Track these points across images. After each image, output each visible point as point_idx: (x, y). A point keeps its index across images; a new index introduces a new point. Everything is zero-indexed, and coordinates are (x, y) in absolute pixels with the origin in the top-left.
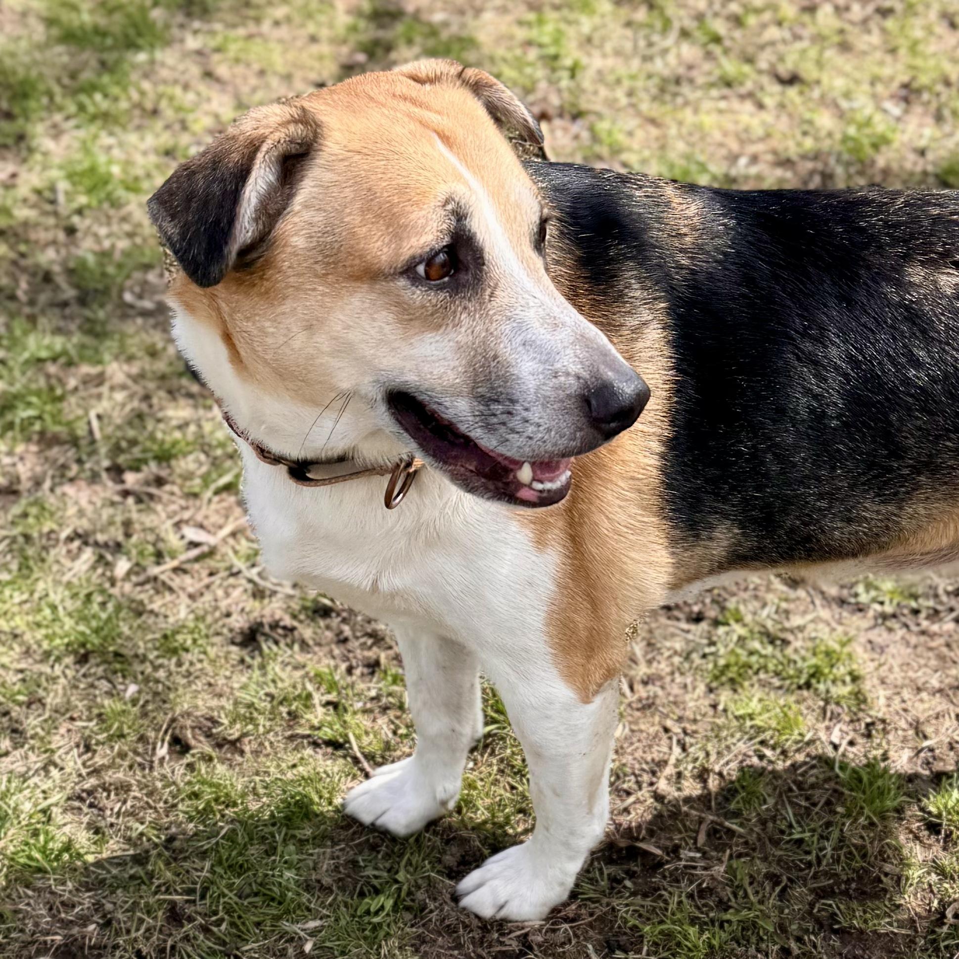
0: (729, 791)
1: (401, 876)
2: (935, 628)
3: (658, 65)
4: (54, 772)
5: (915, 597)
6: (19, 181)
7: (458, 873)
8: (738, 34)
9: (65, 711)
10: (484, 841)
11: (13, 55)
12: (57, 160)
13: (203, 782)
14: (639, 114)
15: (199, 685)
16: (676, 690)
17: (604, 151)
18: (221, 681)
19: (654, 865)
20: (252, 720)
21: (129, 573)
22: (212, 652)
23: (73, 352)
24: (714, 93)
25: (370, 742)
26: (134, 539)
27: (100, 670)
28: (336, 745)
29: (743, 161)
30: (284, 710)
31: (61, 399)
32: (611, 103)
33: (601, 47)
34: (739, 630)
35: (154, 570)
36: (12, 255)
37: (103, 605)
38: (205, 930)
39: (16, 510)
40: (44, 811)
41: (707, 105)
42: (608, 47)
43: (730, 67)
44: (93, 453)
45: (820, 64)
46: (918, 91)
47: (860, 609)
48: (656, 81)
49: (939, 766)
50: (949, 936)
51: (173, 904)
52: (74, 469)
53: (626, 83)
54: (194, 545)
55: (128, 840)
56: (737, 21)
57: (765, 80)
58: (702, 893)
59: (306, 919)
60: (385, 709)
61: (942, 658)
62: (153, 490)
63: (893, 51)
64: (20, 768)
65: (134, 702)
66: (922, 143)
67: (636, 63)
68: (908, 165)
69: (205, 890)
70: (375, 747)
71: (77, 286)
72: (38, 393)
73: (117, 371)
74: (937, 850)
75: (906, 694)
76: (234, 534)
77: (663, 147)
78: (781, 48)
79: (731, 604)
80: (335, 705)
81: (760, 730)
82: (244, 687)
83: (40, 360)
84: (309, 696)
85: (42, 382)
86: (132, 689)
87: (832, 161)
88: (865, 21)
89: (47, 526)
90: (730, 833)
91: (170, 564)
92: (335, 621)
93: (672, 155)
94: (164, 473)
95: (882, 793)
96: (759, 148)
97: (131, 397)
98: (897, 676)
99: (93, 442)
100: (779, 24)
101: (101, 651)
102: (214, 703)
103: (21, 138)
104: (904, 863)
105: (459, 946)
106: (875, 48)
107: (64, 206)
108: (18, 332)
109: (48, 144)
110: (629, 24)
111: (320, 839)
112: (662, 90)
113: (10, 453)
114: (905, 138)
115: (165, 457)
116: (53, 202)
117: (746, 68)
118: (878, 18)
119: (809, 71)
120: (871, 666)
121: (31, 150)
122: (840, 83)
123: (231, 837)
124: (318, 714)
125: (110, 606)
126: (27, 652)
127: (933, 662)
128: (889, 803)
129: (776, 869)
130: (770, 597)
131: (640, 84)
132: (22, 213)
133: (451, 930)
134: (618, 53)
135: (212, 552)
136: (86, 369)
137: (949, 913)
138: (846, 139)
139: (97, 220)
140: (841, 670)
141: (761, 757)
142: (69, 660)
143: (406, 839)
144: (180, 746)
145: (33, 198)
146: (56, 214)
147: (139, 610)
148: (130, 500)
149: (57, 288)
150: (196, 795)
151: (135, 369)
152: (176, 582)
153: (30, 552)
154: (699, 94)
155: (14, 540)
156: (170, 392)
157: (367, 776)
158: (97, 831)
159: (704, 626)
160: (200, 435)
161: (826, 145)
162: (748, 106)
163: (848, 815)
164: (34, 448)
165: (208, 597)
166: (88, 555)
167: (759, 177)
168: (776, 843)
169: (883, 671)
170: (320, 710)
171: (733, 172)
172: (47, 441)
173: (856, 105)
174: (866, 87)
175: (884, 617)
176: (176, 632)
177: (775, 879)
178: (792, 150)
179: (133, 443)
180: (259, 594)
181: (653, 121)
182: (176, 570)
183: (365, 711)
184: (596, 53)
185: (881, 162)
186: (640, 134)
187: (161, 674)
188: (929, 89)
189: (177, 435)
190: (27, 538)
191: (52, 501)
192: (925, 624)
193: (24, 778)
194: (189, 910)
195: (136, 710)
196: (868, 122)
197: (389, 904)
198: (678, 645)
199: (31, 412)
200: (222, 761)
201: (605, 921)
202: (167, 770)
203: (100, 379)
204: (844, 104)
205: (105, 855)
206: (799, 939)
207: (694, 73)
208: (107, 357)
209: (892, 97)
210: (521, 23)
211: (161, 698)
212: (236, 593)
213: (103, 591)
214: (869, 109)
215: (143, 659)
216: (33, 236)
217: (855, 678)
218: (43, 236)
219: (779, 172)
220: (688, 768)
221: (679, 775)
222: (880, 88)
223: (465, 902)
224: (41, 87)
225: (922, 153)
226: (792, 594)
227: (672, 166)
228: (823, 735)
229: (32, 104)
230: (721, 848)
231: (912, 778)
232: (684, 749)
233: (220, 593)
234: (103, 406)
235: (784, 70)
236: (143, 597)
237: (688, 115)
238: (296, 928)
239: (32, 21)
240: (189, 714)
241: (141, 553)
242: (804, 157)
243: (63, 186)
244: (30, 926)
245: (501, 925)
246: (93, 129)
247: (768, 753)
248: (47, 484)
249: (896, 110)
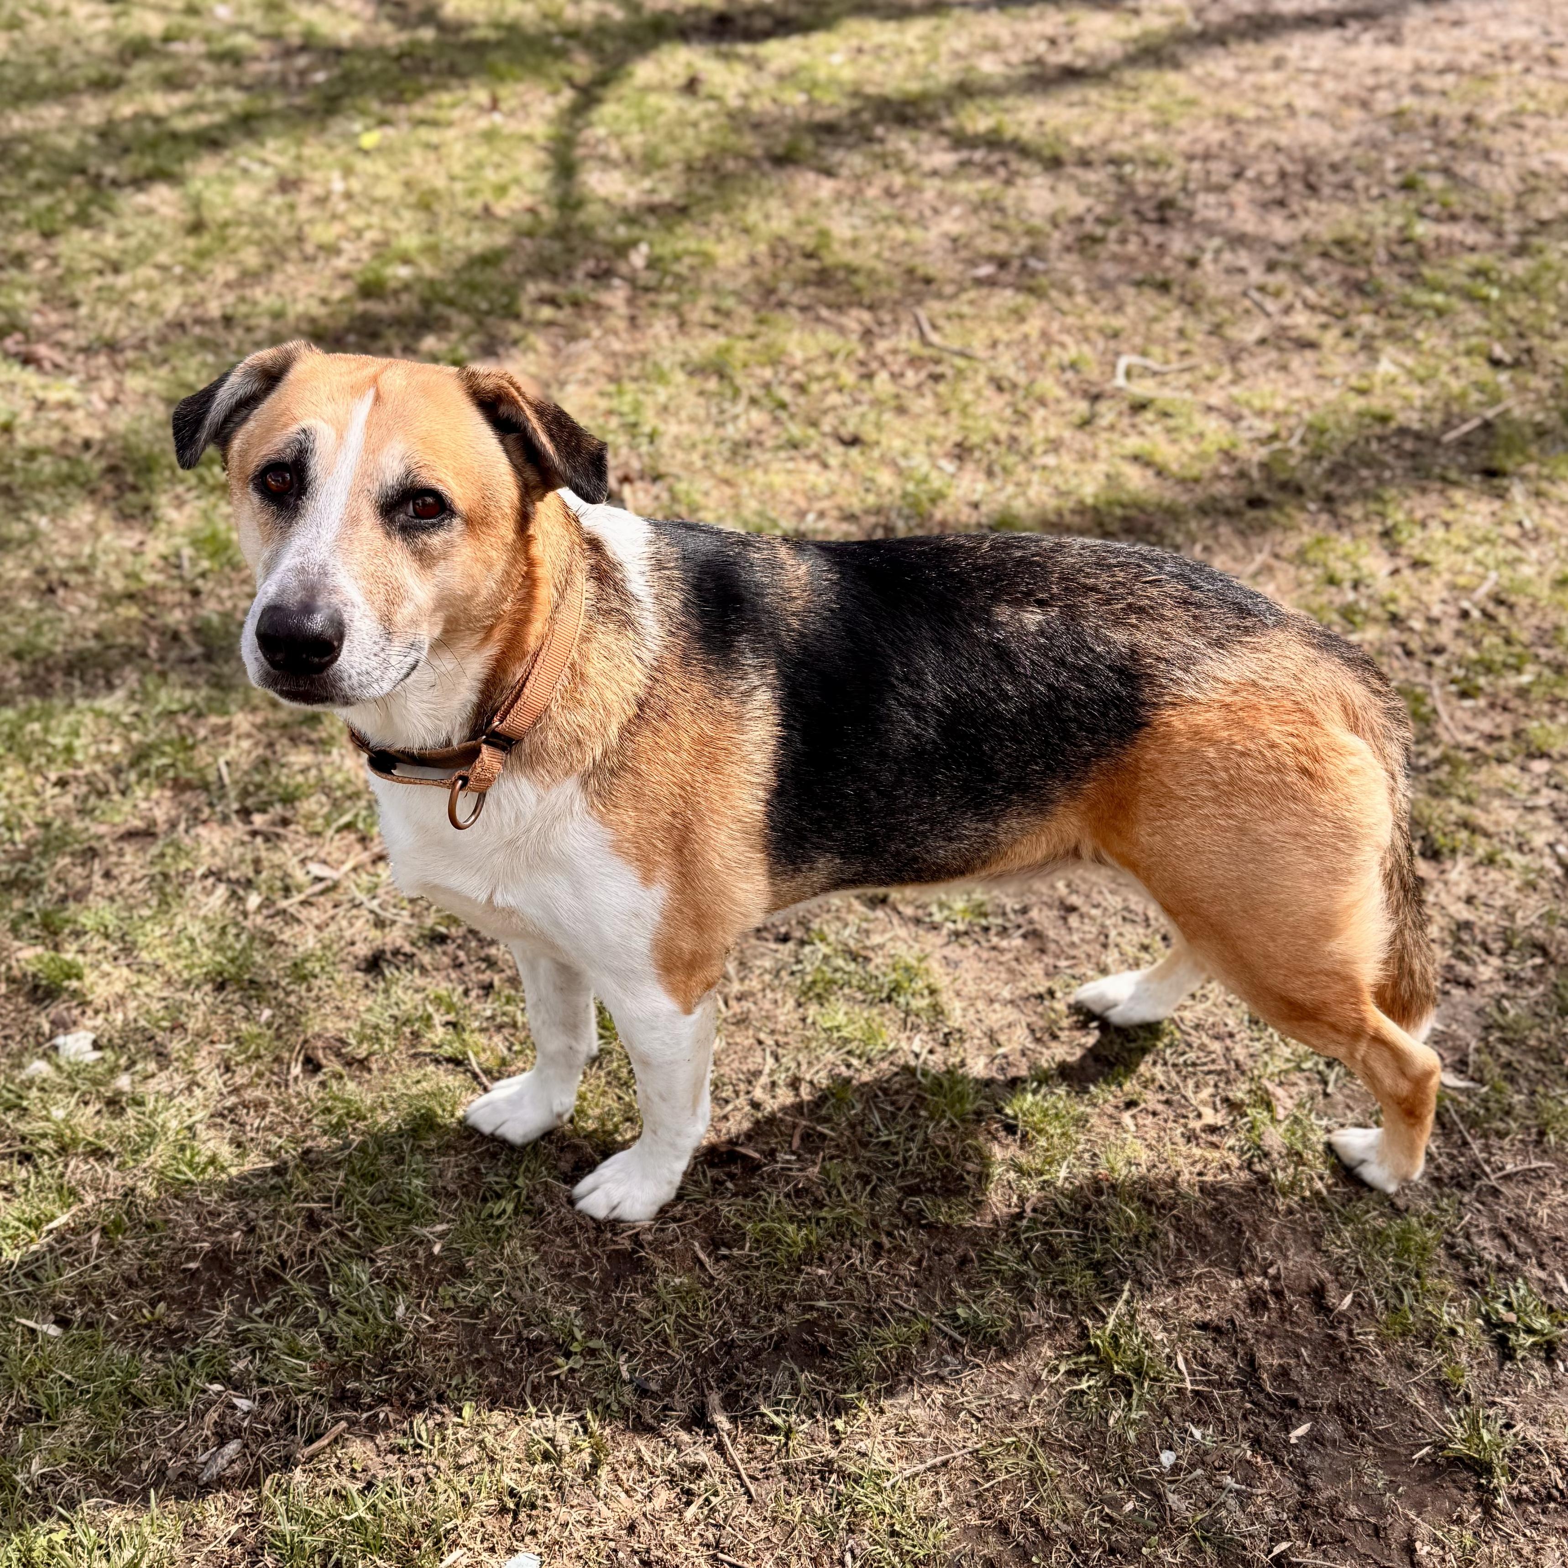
0: (822, 1099)
1: (520, 1182)
2: (1004, 944)
3: (730, 431)
4: (197, 1092)
5: (985, 915)
6: (147, 548)
7: (573, 1179)
8: (802, 400)
9: (206, 1035)
10: (596, 1148)
11: (136, 432)
12: (180, 528)
13: (335, 1098)
14: (713, 475)
15: (328, 1009)
16: (767, 1005)
17: (682, 510)
18: (348, 1005)
19: (751, 1167)
20: (378, 1040)
21: (260, 907)
22: (339, 978)
23: (201, 704)
24: (783, 454)
25: (488, 1059)
26: (264, 875)
27: (237, 997)
28: (457, 1062)
29: (811, 517)
30: (407, 1030)
31: (192, 747)
32: (688, 466)
33: (676, 414)
34: (824, 949)
35: (283, 904)
36: (142, 616)
37: (237, 936)
38: (341, 1234)
39: (154, 850)
40: (190, 1128)
41: (775, 466)
42: (683, 415)
43: (796, 430)
44: (223, 797)
45: (879, 426)
46: (970, 450)
47: (935, 927)
48: (727, 445)
49: (1012, 1072)
50: (1028, 1229)
51: (311, 1211)
52: (206, 812)
53: (701, 448)
54: (319, 879)
55: (268, 1153)
56: (801, 388)
57: (829, 442)
58: (798, 1193)
59: (433, 1223)
60: (500, 1028)
61: (1011, 971)
62: (280, 830)
63: (945, 413)
64: (166, 1088)
65: (269, 1025)
66: (976, 497)
67: (709, 429)
68: (963, 518)
69: (340, 1198)
70: (492, 1064)
71: (204, 644)
72: (171, 743)
73: (242, 721)
74: (1014, 1150)
75: (980, 1005)
76: (355, 869)
77: (737, 506)
78: (842, 412)
79: (815, 925)
80: (454, 1025)
81: (846, 1041)
82: (369, 1010)
83: (171, 714)
84: (430, 1017)
85: (174, 733)
86: (267, 1013)
87: (893, 515)
88: (919, 387)
89: (184, 865)
90: (823, 1137)
91: (297, 898)
92: (451, 947)
93: (747, 513)
94: (289, 814)
95: (961, 1097)
96: (825, 504)
97: (256, 744)
98: (971, 989)
99: (223, 786)
100: (840, 390)
101: (237, 979)
102: (342, 1025)
103: (147, 508)
104: (985, 1161)
105: (576, 1246)
106: (928, 411)
107: (188, 570)
108: (151, 687)
109: (172, 514)
110: (701, 393)
111: (444, 1149)
112: (734, 452)
113: (147, 798)
114: (960, 492)
115: (289, 799)
116: (178, 567)
117: (811, 432)
118: (930, 383)
119: (869, 432)
120: (947, 980)
121: (156, 520)
122: (898, 444)
123: (362, 1148)
124: (439, 1034)
125: (244, 937)
126: (169, 982)
127: (1004, 976)
128: (968, 1107)
129: (866, 1170)
130: (851, 918)
131: (713, 448)
132: (151, 578)
133: (568, 1231)
134: (693, 419)
135: (335, 887)
136: (215, 720)
137: (1028, 1208)
138: (905, 495)
139: (219, 582)
140: (919, 985)
141: (849, 1066)
142: (208, 988)
143: (524, 1147)
144: (312, 1066)
145: (160, 564)
146: (181, 578)
147: (270, 941)
148: (259, 840)
149: (184, 646)
150: (328, 1111)
151: (259, 719)
152: (304, 914)
153: (169, 889)
154: (768, 456)
155: (153, 878)
156: (292, 739)
157: (486, 1090)
158: (239, 1145)
159: (791, 945)
160: (321, 779)
161: (887, 500)
162: (814, 466)
163: (931, 1118)
164: (168, 793)
165: (333, 927)
166: (222, 891)
167: (827, 532)
168: (865, 1145)
169: (958, 985)
170: (440, 1030)
171: (803, 527)
172: (180, 786)
173: (913, 463)
174: (922, 447)
175: (957, 934)
176: (305, 960)
177: (865, 1179)
178: (855, 505)
179: (260, 786)
180: (380, 924)
181: (727, 482)
182: (303, 903)
183: (482, 1030)
184: (672, 421)
185: (938, 515)
186: (715, 494)
187: (293, 999)
188: (980, 447)
189: (300, 778)
190: (166, 876)
191: (187, 842)
192: (995, 940)
193: (171, 1097)
194: (326, 1216)
195: (270, 1033)
196: (925, 479)
197: (510, 1208)
198: (768, 963)
199: (165, 761)
200: (352, 1078)
201: (710, 1220)
202: (301, 1087)
203: (227, 729)
204: (903, 463)
205: (247, 1167)
206: (889, 1234)
207: (763, 437)
208: (233, 708)
209: (947, 455)
210: (602, 394)
211: (294, 1021)
212: (359, 923)
213: (236, 924)
214: (925, 467)
215: (276, 986)
216: (161, 598)
217: (933, 992)
218: (169, 598)
219: (845, 527)
220: (781, 1078)
221: (774, 1084)
222: (935, 447)
223: (581, 1205)
224: (164, 461)
225: (976, 506)
226: (871, 915)
227: (745, 523)
228: (904, 1045)
229: (156, 477)
230: (815, 1151)
231: (989, 1083)
232: (777, 1059)
233: (344, 923)
234: (231, 753)
235: (846, 432)
236: (273, 928)
237: (759, 476)
238: (425, 1231)
239: (153, 401)
240: (318, 1036)
241: (270, 888)
242: (867, 512)
243: (187, 552)
244: (180, 1235)
245: (614, 1225)
246: (213, 499)
247: (855, 1062)
248: (182, 826)
249: (949, 467)
